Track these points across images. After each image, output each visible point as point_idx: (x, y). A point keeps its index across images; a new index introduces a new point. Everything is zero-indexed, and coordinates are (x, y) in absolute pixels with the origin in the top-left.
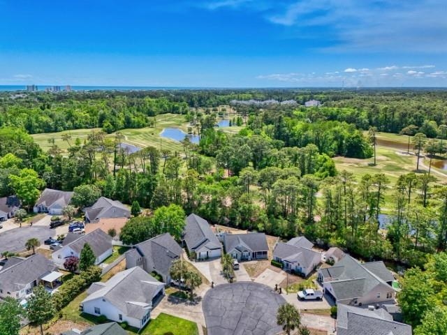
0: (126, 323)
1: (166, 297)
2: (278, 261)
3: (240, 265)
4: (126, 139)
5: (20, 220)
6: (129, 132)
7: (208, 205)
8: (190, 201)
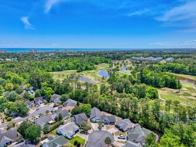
0: (67, 137)
1: (79, 132)
2: (117, 125)
3: (104, 125)
4: (85, 75)
5: (46, 104)
6: (86, 72)
7: (101, 104)
8: (97, 102)
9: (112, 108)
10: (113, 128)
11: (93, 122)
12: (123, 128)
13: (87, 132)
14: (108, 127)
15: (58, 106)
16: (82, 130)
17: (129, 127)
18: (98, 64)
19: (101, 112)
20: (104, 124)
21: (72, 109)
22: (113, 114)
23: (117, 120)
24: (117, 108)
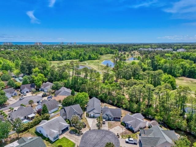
0: (48, 138)
1: (69, 131)
2: (124, 123)
3: (106, 122)
4: (87, 64)
5: (33, 93)
6: (89, 61)
7: (103, 94)
8: (98, 91)
9: (117, 99)
10: (118, 126)
11: (91, 117)
12: (132, 127)
13: (79, 132)
14: (111, 125)
15: (48, 95)
16: (73, 128)
17: (142, 125)
18: (103, 55)
19: (103, 104)
20: (106, 120)
21: (63, 99)
22: (119, 107)
23: (123, 115)
24: (123, 99)
